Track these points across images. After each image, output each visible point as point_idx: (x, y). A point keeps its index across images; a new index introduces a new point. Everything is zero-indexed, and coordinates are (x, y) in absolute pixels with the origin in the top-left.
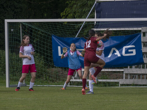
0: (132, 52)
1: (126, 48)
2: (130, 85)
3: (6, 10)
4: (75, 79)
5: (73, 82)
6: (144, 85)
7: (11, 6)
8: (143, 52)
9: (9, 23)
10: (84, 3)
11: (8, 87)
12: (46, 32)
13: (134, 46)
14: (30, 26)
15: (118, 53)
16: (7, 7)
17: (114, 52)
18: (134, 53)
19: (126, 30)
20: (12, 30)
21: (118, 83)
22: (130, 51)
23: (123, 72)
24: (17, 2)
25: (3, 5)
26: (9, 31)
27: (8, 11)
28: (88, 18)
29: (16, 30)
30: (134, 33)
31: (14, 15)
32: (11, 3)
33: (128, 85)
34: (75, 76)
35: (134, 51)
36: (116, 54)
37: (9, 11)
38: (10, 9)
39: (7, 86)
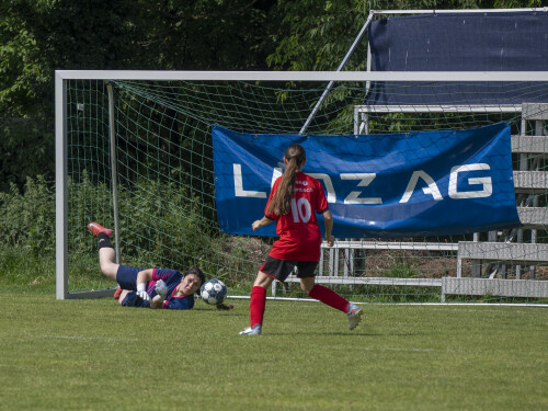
0: (480, 187)
1: (460, 174)
2: (478, 298)
3: (82, 39)
5: (286, 284)
7: (100, 26)
8: (516, 185)
9: (69, 83)
10: (342, 21)
11: (62, 298)
12: (193, 116)
13: (486, 167)
14: (140, 93)
15: (433, 190)
16: (86, 29)
17: (422, 184)
18: (488, 191)
19: (461, 113)
20: (80, 106)
21: (437, 289)
22: (472, 181)
23: (455, 253)
24: (118, 13)
25: (71, 24)
26: (70, 110)
27: (88, 43)
28: (343, 70)
29: (94, 108)
30: (487, 123)
31: (107, 58)
32: (96, 17)
33: (469, 298)
35: (487, 182)
36: (426, 191)
37: (92, 42)
38: (94, 35)
39: (60, 294)
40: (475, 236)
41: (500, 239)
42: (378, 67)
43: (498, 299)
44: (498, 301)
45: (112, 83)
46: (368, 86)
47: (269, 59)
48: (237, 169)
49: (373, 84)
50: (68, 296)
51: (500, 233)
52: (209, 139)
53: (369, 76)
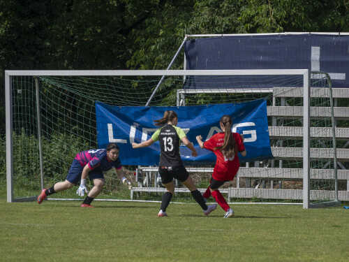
0: (249, 136)
1: (238, 128)
2: (249, 200)
3: (20, 52)
4: (143, 186)
5: (139, 192)
6: (268, 200)
7: (30, 45)
8: (270, 135)
9: (13, 78)
10: (169, 41)
11: (10, 201)
12: (85, 96)
13: (252, 124)
14: (54, 83)
16: (22, 46)
18: (254, 138)
19: (238, 94)
20: (19, 91)
21: (226, 195)
22: (245, 132)
24: (41, 38)
25: (14, 44)
26: (14, 93)
27: (23, 54)
28: (170, 69)
29: (27, 92)
30: (253, 99)
31: (35, 63)
32: (28, 40)
33: (244, 200)
34: (144, 182)
35: (254, 133)
37: (26, 54)
38: (27, 50)
39: (9, 199)
40: (247, 164)
41: (261, 166)
42: (190, 67)
43: (261, 200)
44: (261, 201)
45: (38, 77)
46: (185, 78)
47: (128, 63)
48: (110, 126)
49: (187, 77)
50: (14, 200)
51: (261, 162)
52: (94, 110)
53: (185, 73)
